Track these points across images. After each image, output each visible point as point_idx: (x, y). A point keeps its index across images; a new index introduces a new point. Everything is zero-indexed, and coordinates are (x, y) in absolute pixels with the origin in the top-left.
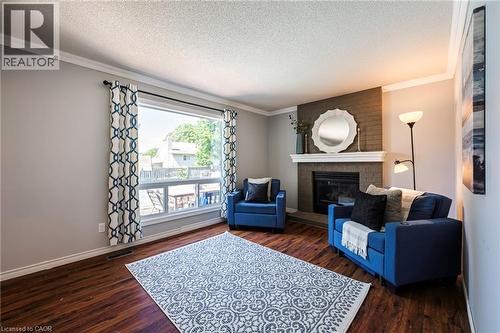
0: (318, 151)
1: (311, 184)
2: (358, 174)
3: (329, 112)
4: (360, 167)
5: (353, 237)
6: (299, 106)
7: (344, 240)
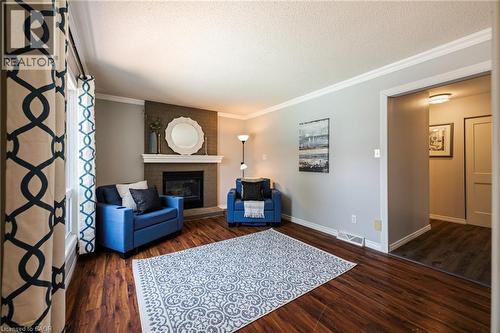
0: (171, 152)
2: (202, 173)
4: (204, 167)
5: (254, 209)
6: (146, 102)
7: (247, 213)
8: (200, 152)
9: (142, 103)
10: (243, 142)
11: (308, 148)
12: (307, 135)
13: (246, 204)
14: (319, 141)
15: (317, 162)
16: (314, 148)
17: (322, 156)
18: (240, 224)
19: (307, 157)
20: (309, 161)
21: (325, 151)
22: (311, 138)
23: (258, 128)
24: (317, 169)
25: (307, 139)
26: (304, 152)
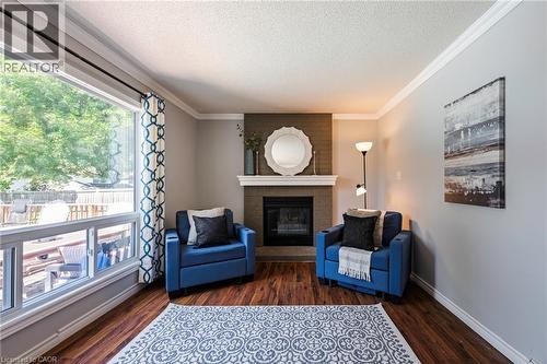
0: (271, 172)
1: (262, 212)
2: (311, 198)
3: (284, 129)
4: (315, 191)
5: (354, 263)
6: (246, 115)
7: (343, 268)
8: (307, 172)
9: (241, 117)
10: (364, 153)
11: (462, 154)
12: (458, 127)
13: (343, 252)
14: (481, 135)
15: (476, 182)
16: (471, 152)
17: (488, 168)
18: (335, 283)
19: (458, 172)
20: (461, 180)
21: (494, 156)
22: (465, 130)
23: (391, 130)
24: (479, 199)
25: (457, 134)
26: (454, 163)
